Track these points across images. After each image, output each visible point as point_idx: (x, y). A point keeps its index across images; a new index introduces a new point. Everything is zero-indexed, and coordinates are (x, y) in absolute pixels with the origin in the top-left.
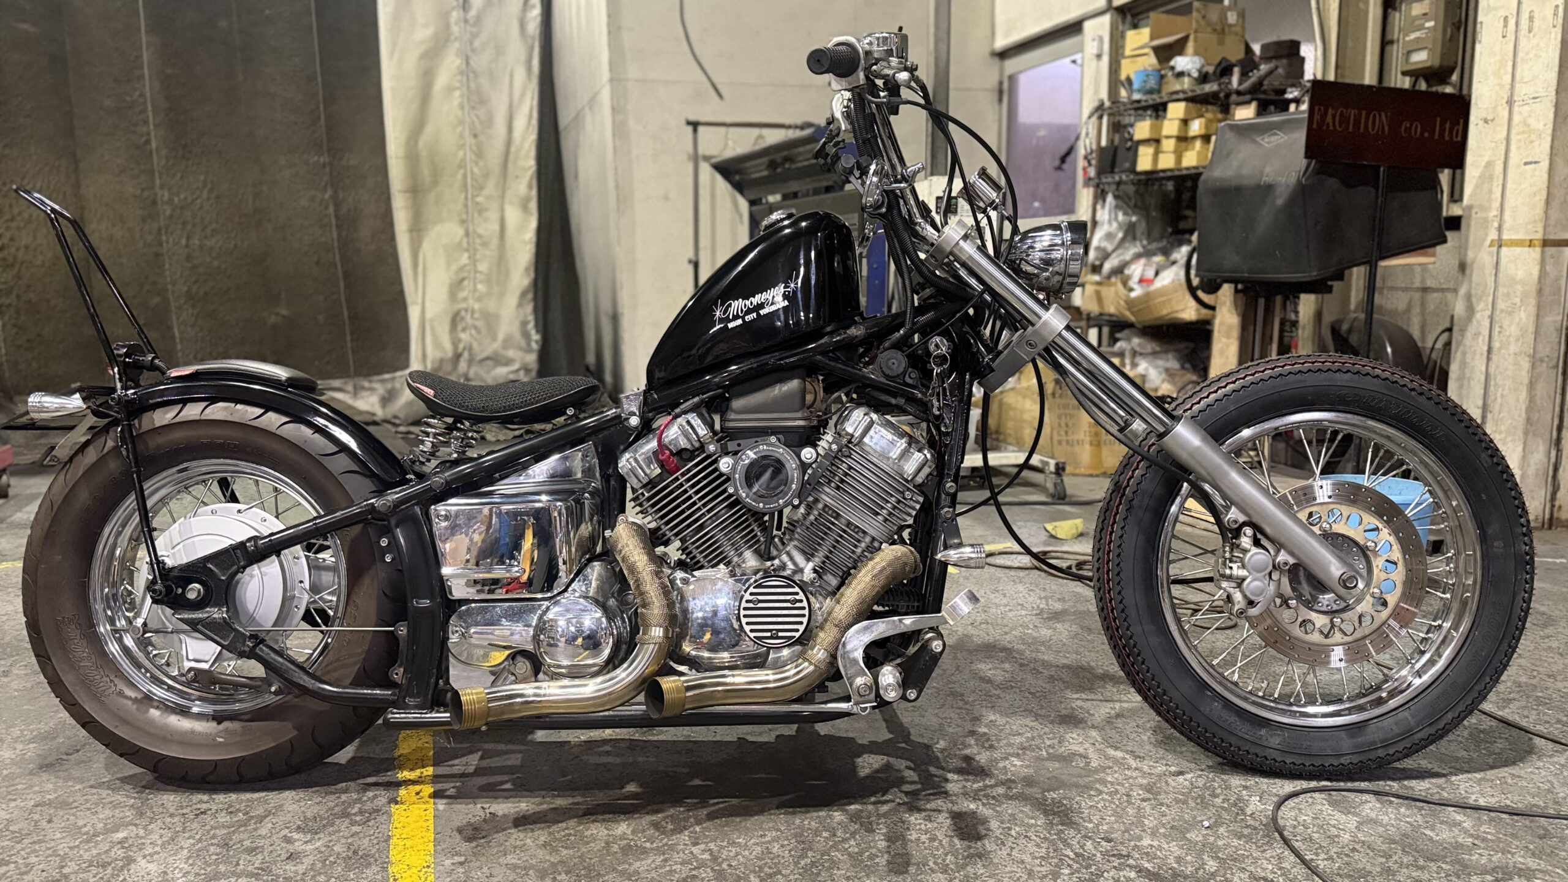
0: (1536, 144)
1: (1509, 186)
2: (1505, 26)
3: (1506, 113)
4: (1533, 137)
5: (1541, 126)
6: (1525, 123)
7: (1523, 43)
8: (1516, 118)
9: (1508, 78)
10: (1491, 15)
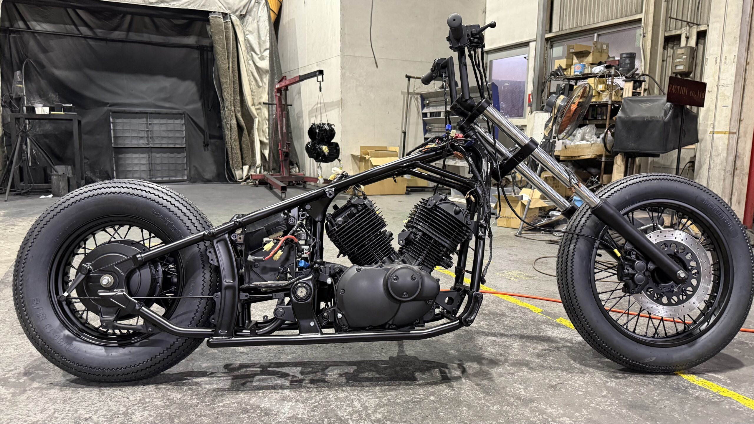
0: (727, 100)
1: (717, 114)
2: (716, 60)
3: (716, 89)
4: (726, 98)
5: (729, 94)
6: (723, 93)
7: (723, 67)
8: (720, 91)
9: (717, 78)
10: (711, 56)
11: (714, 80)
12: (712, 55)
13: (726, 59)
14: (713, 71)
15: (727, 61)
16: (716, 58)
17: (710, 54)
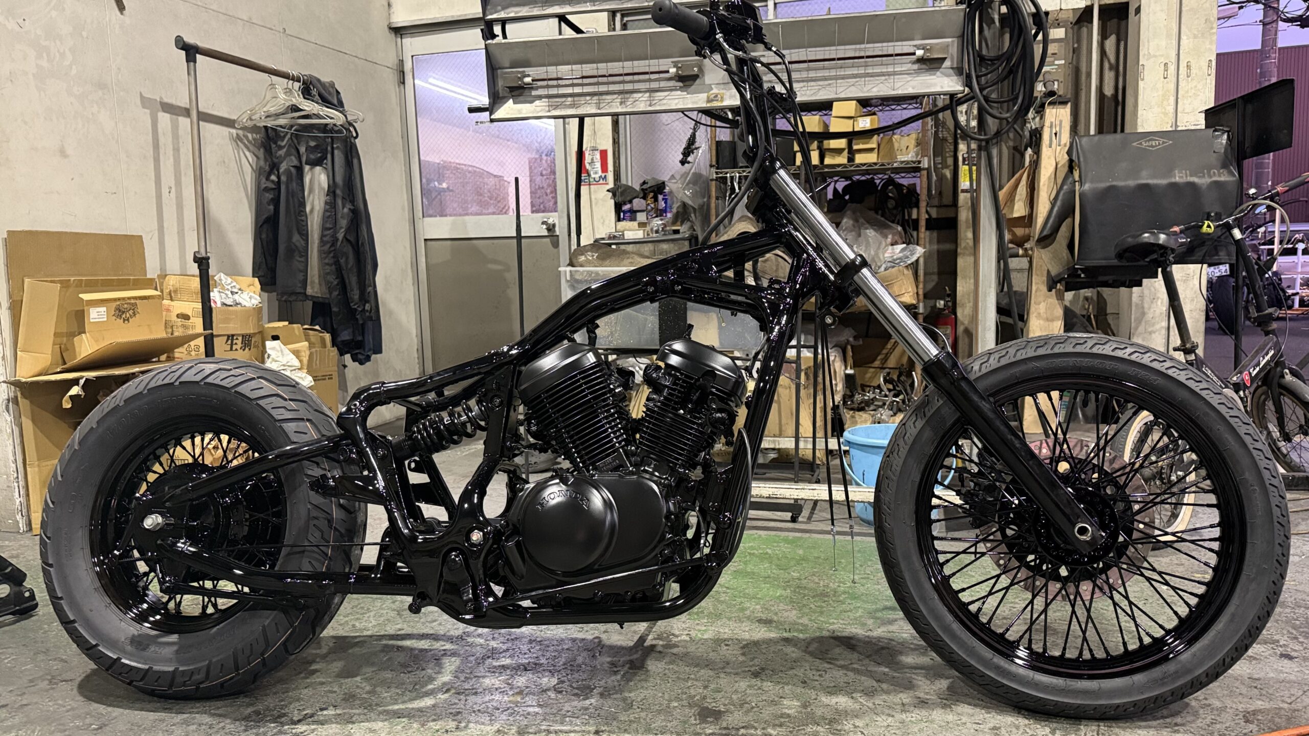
2: (1167, 70)
7: (1183, 83)
9: (1171, 109)
10: (1152, 60)
11: (1166, 114)
12: (1155, 56)
13: (1188, 67)
14: (1160, 93)
15: (1194, 71)
16: (1166, 64)
17: (1150, 56)
